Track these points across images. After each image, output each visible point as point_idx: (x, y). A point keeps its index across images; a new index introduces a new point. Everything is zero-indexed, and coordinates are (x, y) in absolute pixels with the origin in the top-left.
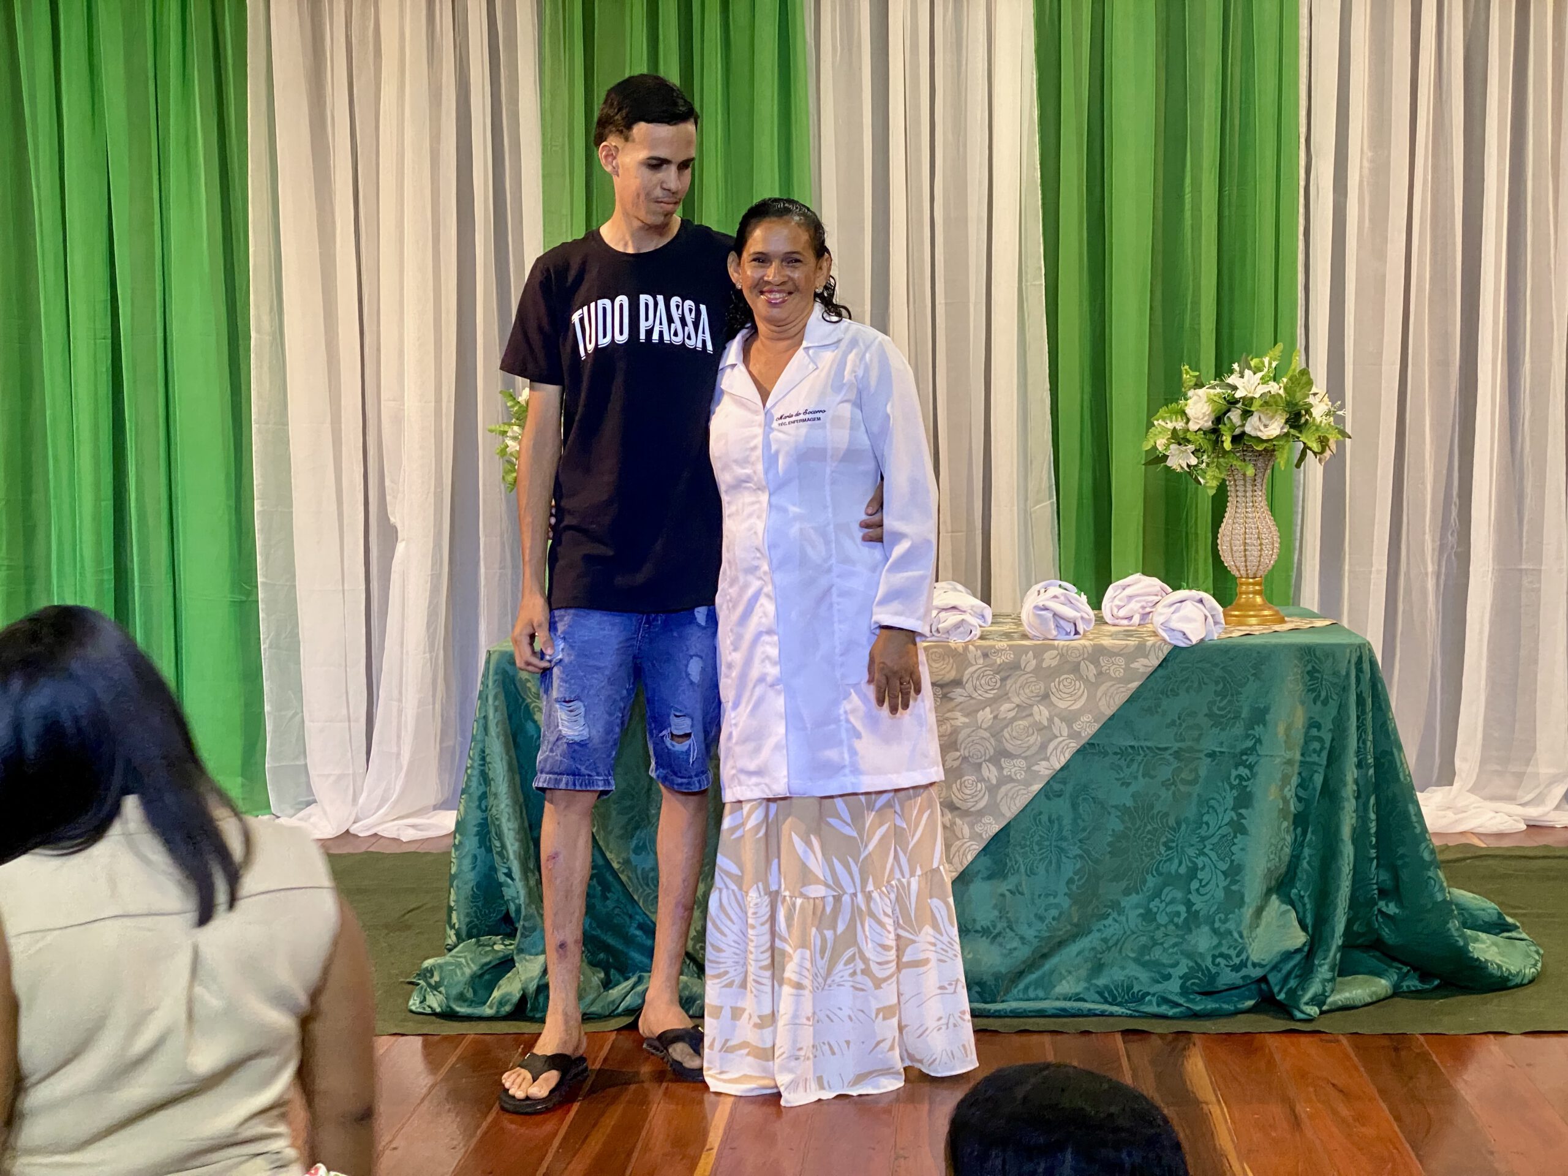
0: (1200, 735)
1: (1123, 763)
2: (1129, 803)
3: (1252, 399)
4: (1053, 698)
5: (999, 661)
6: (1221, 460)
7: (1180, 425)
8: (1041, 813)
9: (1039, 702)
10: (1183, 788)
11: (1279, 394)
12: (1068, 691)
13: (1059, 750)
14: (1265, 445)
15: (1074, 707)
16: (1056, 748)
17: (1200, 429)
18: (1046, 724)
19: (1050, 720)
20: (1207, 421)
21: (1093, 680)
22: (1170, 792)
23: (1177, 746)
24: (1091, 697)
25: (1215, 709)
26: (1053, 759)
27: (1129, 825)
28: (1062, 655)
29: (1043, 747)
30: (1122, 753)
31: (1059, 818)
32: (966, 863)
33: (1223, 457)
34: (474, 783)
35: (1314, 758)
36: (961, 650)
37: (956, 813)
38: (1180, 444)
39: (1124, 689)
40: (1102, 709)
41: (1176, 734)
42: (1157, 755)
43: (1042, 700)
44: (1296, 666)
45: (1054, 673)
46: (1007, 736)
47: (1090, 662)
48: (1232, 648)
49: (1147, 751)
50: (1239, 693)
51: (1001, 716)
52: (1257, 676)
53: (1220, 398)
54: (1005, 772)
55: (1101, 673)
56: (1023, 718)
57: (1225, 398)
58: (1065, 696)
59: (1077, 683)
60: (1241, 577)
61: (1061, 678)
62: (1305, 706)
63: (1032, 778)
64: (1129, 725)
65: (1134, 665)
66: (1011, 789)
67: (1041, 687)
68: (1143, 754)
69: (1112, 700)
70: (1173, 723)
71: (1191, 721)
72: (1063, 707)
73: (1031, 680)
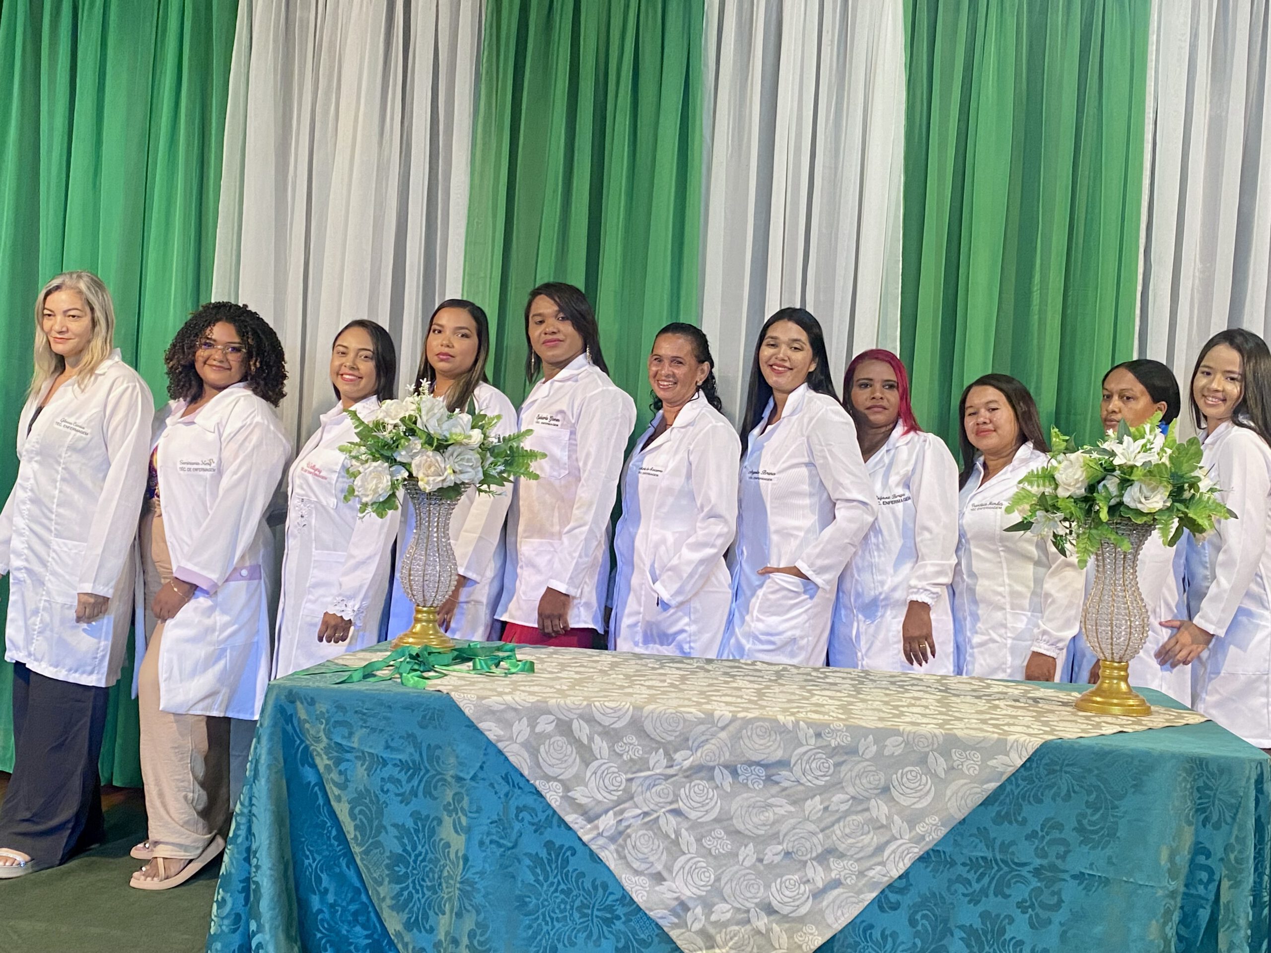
0: (1067, 852)
1: (972, 876)
2: (978, 924)
3: (1132, 467)
4: (892, 789)
5: (833, 743)
6: (1094, 531)
7: (1048, 490)
8: (871, 927)
9: (877, 795)
10: (1044, 914)
11: (1163, 464)
12: (913, 786)
13: (898, 854)
14: (1145, 519)
15: (917, 806)
16: (894, 852)
17: (1070, 497)
18: (885, 823)
19: (890, 818)
20: (1079, 488)
21: (943, 775)
22: (1027, 916)
23: (1038, 862)
24: (938, 796)
25: (1085, 822)
26: (890, 865)
28: (907, 743)
29: (880, 849)
30: (972, 864)
31: (894, 935)
33: (1096, 528)
35: (1201, 890)
36: (790, 726)
37: (772, 918)
38: (1047, 511)
39: (979, 790)
40: (952, 811)
41: (1037, 848)
42: (1013, 870)
43: (881, 792)
44: (1185, 779)
45: (898, 762)
46: (838, 832)
47: (940, 754)
48: (1110, 752)
49: (1003, 866)
50: (1115, 807)
51: (833, 808)
52: (1138, 787)
53: (1096, 463)
54: (833, 875)
55: (953, 768)
56: (857, 813)
57: (1101, 464)
58: (909, 791)
59: (924, 777)
60: (1106, 660)
61: (905, 770)
62: (1193, 828)
63: (864, 885)
64: (982, 832)
65: (992, 763)
66: (839, 895)
67: (880, 778)
68: (996, 868)
69: (963, 801)
70: (1034, 834)
71: (1056, 834)
72: (905, 804)
73: (870, 768)
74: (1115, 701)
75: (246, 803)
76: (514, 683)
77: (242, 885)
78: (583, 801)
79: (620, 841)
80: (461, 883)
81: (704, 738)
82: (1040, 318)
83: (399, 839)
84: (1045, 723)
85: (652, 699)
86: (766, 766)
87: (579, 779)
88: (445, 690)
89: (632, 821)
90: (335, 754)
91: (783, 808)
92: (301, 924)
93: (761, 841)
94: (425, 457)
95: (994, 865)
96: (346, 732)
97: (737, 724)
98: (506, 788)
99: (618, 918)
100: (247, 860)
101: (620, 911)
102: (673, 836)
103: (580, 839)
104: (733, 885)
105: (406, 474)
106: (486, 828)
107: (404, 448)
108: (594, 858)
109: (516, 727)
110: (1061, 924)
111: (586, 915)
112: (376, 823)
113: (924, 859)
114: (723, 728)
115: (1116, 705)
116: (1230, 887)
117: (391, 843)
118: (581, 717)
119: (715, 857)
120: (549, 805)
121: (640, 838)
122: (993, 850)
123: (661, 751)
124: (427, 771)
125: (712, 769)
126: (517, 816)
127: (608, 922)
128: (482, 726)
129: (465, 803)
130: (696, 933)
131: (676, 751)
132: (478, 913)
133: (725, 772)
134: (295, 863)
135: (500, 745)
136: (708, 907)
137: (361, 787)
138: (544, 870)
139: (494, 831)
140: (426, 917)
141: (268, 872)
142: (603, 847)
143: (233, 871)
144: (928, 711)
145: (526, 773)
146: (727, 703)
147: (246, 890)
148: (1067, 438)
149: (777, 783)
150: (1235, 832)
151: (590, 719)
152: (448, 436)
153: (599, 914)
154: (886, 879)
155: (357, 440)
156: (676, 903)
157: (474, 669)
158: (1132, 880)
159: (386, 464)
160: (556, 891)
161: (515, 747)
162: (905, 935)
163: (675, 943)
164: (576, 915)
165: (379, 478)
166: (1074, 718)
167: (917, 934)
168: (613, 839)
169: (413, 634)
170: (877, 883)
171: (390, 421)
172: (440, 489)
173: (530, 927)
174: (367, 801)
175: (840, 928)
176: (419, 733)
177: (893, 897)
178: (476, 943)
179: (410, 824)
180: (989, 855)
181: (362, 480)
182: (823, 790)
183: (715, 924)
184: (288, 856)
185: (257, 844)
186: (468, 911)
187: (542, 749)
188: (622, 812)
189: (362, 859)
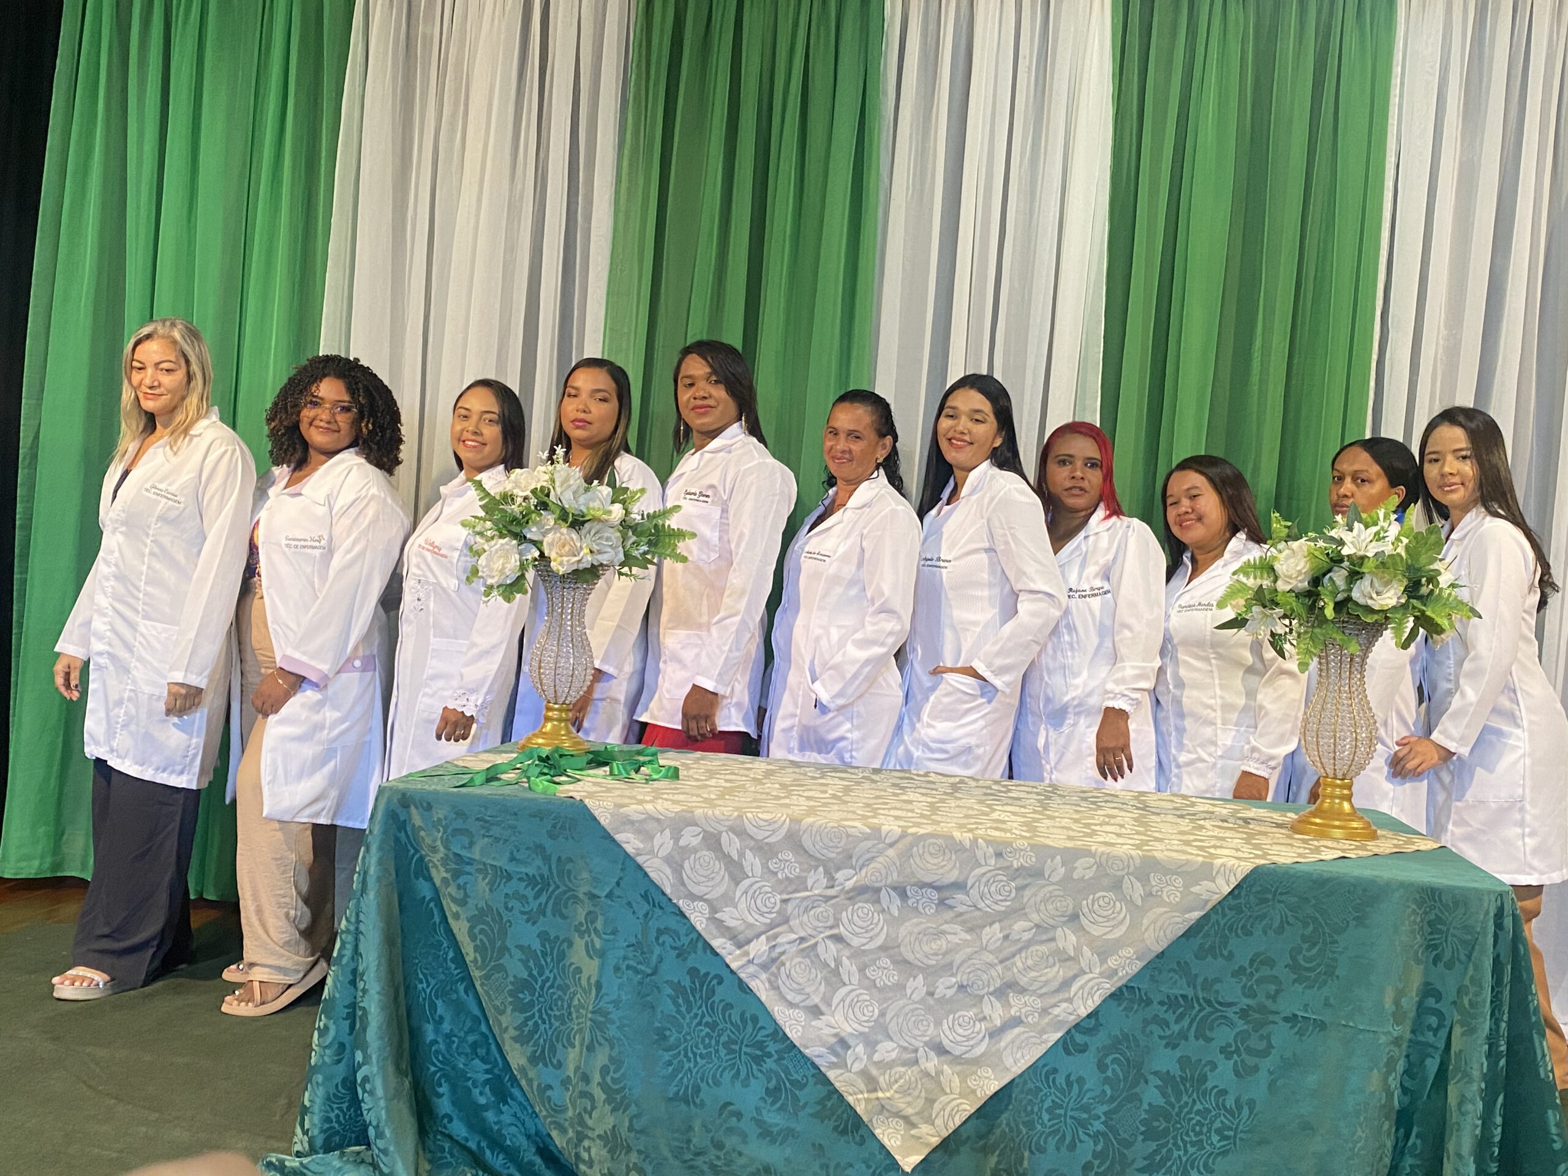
0: (1277, 992)
1: (1171, 1017)
2: (1175, 1070)
3: (1363, 558)
4: (1082, 917)
5: (1016, 864)
6: (1317, 630)
7: (1266, 583)
8: (1055, 1071)
9: (1064, 923)
10: (1251, 1061)
11: (1399, 555)
12: (1105, 913)
13: (1086, 989)
14: (1376, 617)
15: (1109, 937)
16: (1082, 987)
17: (1291, 591)
18: (1072, 954)
19: (1078, 949)
20: (1301, 581)
21: (1139, 903)
22: (1232, 1062)
23: (1245, 1002)
24: (1134, 925)
25: (1300, 958)
26: (1078, 1002)
27: (1173, 1100)
28: (1100, 865)
29: (1066, 984)
30: (1171, 1003)
31: (1081, 1081)
32: (952, 1127)
33: (1320, 626)
34: (349, 952)
35: (1430, 1037)
36: (967, 844)
37: (943, 1058)
38: (1265, 607)
39: (1179, 920)
40: (1148, 942)
41: (1244, 987)
42: (1217, 1010)
43: (1068, 921)
44: (1414, 912)
45: (1088, 887)
46: (1019, 964)
47: (1136, 878)
48: (1329, 880)
49: (1204, 1004)
50: (1336, 942)
51: (1014, 937)
52: (1360, 920)
53: (1322, 553)
54: (1013, 1013)
55: (1151, 894)
56: (1042, 942)
57: (1328, 554)
58: (1101, 919)
59: (1118, 904)
60: (1327, 777)
61: (1097, 895)
62: (1422, 967)
63: (1048, 1024)
64: (1183, 968)
65: (1195, 889)
66: (1019, 1035)
67: (1069, 905)
68: (1197, 1008)
69: (1162, 933)
70: (1241, 970)
71: (1266, 971)
72: (1096, 934)
73: (1056, 893)
74: (1337, 823)
75: (353, 920)
76: (655, 790)
77: (347, 1011)
78: (731, 923)
79: (774, 969)
80: (593, 1012)
81: (869, 856)
82: (1260, 391)
83: (525, 963)
84: (1257, 847)
85: (811, 811)
86: (938, 889)
87: (728, 899)
88: (578, 797)
89: (787, 947)
90: (454, 866)
91: (958, 935)
92: (413, 1057)
93: (932, 973)
94: (558, 535)
95: (1196, 1005)
96: (466, 840)
97: (909, 839)
98: (646, 907)
99: (769, 1055)
100: (353, 983)
101: (772, 1048)
102: (833, 965)
103: (728, 966)
104: (900, 1021)
105: (537, 554)
106: (622, 953)
107: (536, 523)
108: (744, 987)
109: (657, 841)
110: (1270, 1073)
111: (733, 1052)
112: (499, 944)
113: (1115, 996)
114: (891, 845)
115: (1338, 827)
116: (1463, 1034)
117: (515, 967)
118: (731, 829)
119: (881, 990)
120: (694, 928)
121: (795, 967)
122: (1195, 988)
123: (821, 869)
124: (557, 887)
125: (879, 890)
126: (657, 939)
127: (758, 1060)
128: (618, 837)
129: (599, 924)
130: (857, 1073)
131: (838, 869)
132: (612, 1048)
133: (893, 893)
134: (407, 988)
135: (640, 860)
136: (871, 1045)
137: (482, 904)
138: (687, 1001)
139: (630, 955)
140: (553, 1050)
141: (376, 997)
142: (754, 976)
143: (337, 995)
144: (1123, 831)
145: (668, 891)
146: (897, 818)
147: (352, 1017)
148: (1289, 524)
149: (951, 907)
150: (1471, 972)
151: (740, 831)
152: (585, 510)
153: (748, 1050)
154: (1073, 1017)
155: (482, 514)
156: (834, 1040)
157: (611, 774)
158: (1351, 1024)
159: (515, 542)
160: (699, 1024)
161: (656, 862)
162: (1093, 1080)
163: (832, 1084)
164: (723, 1052)
165: (506, 557)
166: (1289, 841)
167: (1107, 1080)
168: (764, 967)
169: (543, 734)
170: (1061, 1023)
171: (520, 493)
172: (575, 571)
173: (670, 1063)
174: (489, 919)
175: (1020, 1072)
176: (548, 843)
177: (1079, 1038)
178: (608, 1079)
179: (536, 945)
180: (1190, 992)
181: (487, 559)
182: (1002, 917)
183: (878, 1064)
184: (400, 978)
185: (364, 965)
186: (600, 1044)
187: (686, 865)
188: (775, 937)
189: (482, 985)
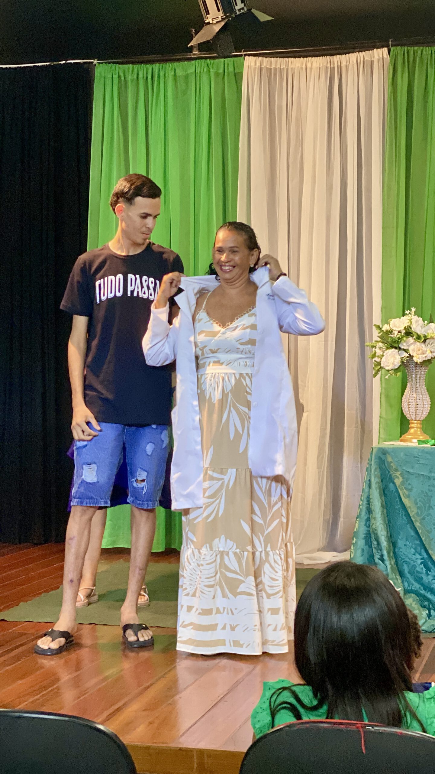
34: (363, 513)
90: (406, 476)
94: (416, 346)
105: (407, 355)
107: (405, 342)
152: (426, 334)
155: (379, 339)
159: (397, 350)
165: (395, 357)
171: (398, 329)
172: (424, 361)
181: (385, 359)
